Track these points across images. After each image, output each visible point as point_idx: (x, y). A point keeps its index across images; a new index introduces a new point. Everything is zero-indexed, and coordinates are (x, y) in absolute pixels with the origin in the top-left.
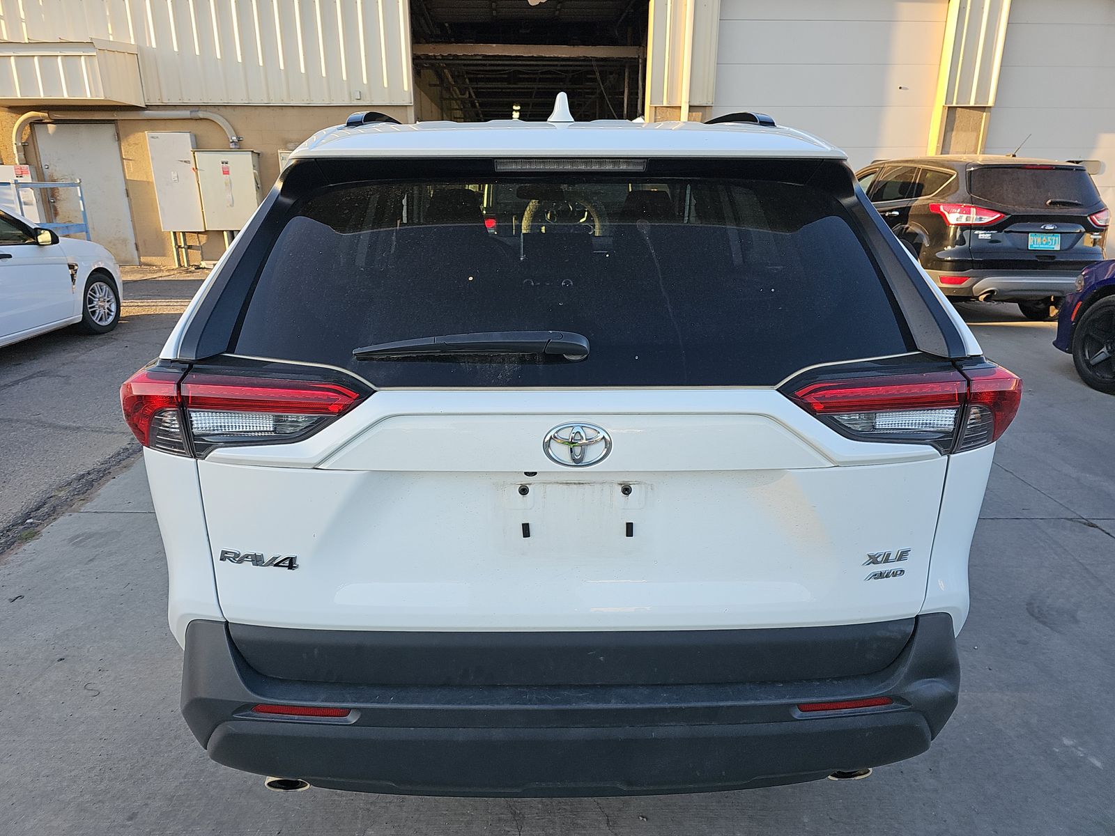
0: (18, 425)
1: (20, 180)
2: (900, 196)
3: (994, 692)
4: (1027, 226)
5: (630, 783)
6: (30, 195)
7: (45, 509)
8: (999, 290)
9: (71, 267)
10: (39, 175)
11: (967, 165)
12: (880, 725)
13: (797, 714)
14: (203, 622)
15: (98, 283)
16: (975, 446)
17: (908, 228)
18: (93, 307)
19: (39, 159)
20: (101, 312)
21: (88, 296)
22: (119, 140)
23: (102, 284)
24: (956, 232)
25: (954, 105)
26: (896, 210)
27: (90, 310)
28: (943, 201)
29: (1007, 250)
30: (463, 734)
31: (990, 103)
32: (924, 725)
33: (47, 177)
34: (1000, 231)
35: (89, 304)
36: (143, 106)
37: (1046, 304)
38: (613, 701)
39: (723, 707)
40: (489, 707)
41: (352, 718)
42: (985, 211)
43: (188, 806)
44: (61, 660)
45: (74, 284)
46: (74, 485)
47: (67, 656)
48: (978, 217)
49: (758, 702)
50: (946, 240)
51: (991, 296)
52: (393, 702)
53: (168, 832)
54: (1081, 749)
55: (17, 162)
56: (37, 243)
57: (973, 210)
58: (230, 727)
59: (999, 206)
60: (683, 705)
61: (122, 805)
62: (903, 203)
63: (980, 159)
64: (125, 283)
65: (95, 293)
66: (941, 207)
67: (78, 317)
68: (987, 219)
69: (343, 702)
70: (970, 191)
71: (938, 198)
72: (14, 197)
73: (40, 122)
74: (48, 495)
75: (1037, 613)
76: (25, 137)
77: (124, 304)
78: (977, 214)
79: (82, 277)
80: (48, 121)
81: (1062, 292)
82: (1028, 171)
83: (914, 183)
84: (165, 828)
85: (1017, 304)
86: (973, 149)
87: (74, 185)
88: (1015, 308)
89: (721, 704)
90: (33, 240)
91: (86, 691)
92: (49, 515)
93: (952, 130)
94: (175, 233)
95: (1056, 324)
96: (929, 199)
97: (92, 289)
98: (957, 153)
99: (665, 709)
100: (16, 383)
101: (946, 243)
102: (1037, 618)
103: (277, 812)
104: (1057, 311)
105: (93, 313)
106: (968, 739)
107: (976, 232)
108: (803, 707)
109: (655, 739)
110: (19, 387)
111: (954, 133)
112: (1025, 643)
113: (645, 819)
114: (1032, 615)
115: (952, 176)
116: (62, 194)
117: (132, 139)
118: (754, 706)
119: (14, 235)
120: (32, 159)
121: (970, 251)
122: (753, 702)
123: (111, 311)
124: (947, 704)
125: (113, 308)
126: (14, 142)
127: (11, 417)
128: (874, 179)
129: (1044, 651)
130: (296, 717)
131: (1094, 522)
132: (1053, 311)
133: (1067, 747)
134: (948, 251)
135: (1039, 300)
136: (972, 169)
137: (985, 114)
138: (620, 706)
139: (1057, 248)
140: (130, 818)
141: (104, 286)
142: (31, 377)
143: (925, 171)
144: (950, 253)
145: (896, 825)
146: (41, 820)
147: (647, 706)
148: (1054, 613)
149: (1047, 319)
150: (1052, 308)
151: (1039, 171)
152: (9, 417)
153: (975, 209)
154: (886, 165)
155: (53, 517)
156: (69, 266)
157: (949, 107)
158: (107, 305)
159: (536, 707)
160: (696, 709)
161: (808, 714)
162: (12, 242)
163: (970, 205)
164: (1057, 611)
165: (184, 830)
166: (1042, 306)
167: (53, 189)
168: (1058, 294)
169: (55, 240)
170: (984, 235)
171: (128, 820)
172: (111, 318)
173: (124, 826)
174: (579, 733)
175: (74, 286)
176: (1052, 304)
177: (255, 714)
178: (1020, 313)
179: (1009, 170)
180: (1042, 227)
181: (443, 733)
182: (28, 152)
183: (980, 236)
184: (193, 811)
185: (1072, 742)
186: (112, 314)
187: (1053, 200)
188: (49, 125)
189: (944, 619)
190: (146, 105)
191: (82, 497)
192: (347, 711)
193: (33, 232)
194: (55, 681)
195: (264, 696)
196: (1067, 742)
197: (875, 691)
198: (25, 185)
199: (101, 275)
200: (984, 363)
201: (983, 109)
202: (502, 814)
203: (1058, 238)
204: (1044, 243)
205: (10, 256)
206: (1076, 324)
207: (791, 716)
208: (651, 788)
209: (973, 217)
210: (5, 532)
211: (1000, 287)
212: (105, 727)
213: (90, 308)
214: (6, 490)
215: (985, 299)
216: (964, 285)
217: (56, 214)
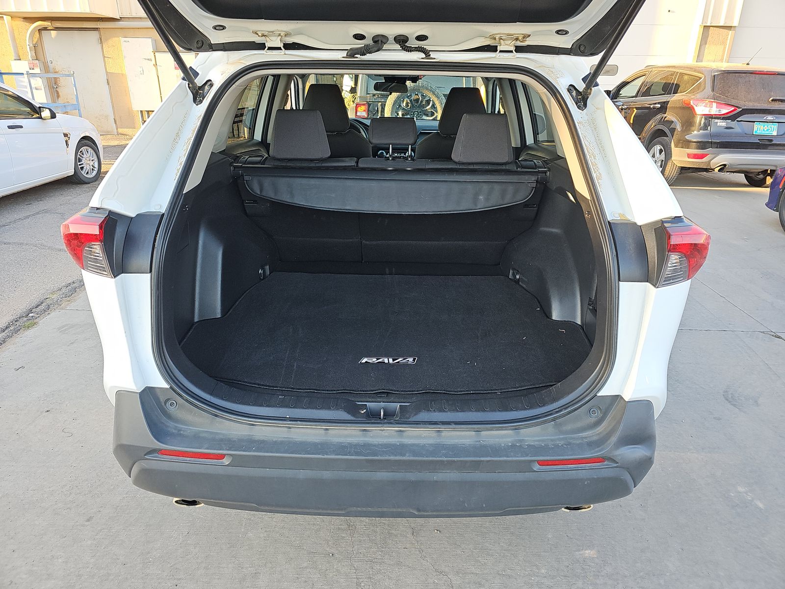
0: (27, 247)
1: (31, 71)
2: (664, 93)
3: (693, 453)
4: (754, 117)
5: (419, 510)
6: (38, 82)
7: (42, 307)
8: (730, 164)
9: (66, 135)
10: (46, 68)
11: (712, 70)
12: (595, 477)
13: (536, 467)
14: (125, 392)
15: (85, 147)
16: (673, 283)
17: (665, 117)
18: (82, 164)
19: (45, 57)
20: (87, 168)
21: (78, 156)
22: (101, 43)
23: (87, 147)
24: (701, 120)
25: (708, 24)
26: (659, 103)
27: (79, 167)
28: (693, 97)
29: (737, 135)
30: (302, 474)
31: (735, 23)
32: (627, 477)
33: (51, 70)
34: (733, 120)
35: (79, 162)
36: (118, 18)
37: (764, 175)
38: (407, 455)
39: (483, 461)
40: (320, 456)
41: (226, 461)
42: (723, 106)
43: (128, 513)
44: (48, 411)
45: (68, 147)
46: (63, 290)
47: (53, 409)
48: (718, 109)
49: (509, 458)
50: (693, 126)
51: (723, 168)
52: (254, 451)
53: (113, 530)
54: (750, 495)
55: (30, 58)
56: (41, 118)
57: (714, 105)
58: (144, 464)
59: (733, 102)
60: (455, 459)
61: (84, 511)
62: (663, 98)
63: (725, 66)
64: (105, 148)
65: (83, 154)
66: (692, 102)
67: (71, 172)
68: (724, 111)
69: (220, 450)
70: (713, 90)
71: (690, 95)
72: (27, 84)
73: (45, 29)
74: (45, 297)
75: (730, 398)
76: (35, 40)
77: (105, 163)
78: (717, 108)
79: (74, 142)
80: (51, 28)
81: (776, 166)
82: (757, 75)
83: (673, 84)
84: (111, 528)
85: (743, 174)
86: (721, 58)
87: (69, 76)
88: (742, 178)
89: (482, 459)
90: (38, 116)
91: (63, 433)
92: (45, 311)
93: (706, 44)
94: (141, 111)
95: (768, 189)
96: (683, 95)
97: (81, 151)
98: (708, 61)
99: (443, 461)
100: (28, 217)
101: (693, 128)
102: (730, 402)
103: (187, 519)
104: (772, 180)
105: (82, 168)
106: (670, 485)
107: (716, 121)
108: (541, 463)
109: (437, 481)
110: (29, 220)
111: (707, 46)
112: (719, 419)
113: (439, 532)
114: (727, 400)
115: (701, 78)
116: (62, 81)
117: (111, 42)
118: (506, 461)
119: (25, 111)
120: (41, 56)
121: (711, 135)
122: (505, 458)
123: (95, 168)
124: (645, 464)
125: (96, 165)
126: (28, 43)
127: (22, 241)
128: (644, 81)
129: (732, 425)
130: (188, 459)
131: (779, 334)
132: (769, 180)
133: (740, 493)
134: (695, 134)
135: (759, 172)
136: (716, 74)
137: (731, 31)
138: (412, 458)
139: (775, 133)
140: (88, 520)
141: (90, 150)
142: (38, 213)
143: (682, 74)
144: (696, 136)
145: (613, 542)
146: (28, 520)
147: (431, 459)
148: (743, 399)
149: (764, 186)
150: (768, 178)
151: (766, 76)
152: (21, 241)
153: (715, 104)
154: (654, 69)
155: (47, 313)
156: (64, 134)
157: (704, 26)
158: (92, 163)
159: (353, 457)
160: (466, 462)
161: (544, 467)
162: (23, 116)
163: (713, 100)
164: (744, 397)
165: (124, 529)
166: (761, 176)
167: (56, 79)
168: (773, 168)
169: (53, 116)
170: (722, 123)
171: (86, 521)
172: (95, 173)
173: (83, 525)
174: (383, 475)
175: (68, 149)
176: (769, 175)
177: (160, 456)
178: (746, 182)
179: (744, 74)
180: (765, 118)
181: (289, 473)
182: (37, 50)
183: (718, 124)
184: (131, 516)
185: (744, 490)
186: (95, 169)
187: (775, 98)
188: (51, 31)
189: (646, 405)
190: (121, 18)
191: (68, 299)
192: (222, 457)
193: (38, 110)
194: (43, 426)
195: (166, 444)
196: (740, 489)
197: (592, 454)
198: (34, 75)
199: (87, 141)
200: (684, 222)
201: (729, 28)
202: (341, 525)
203: (776, 126)
204: (766, 130)
205: (21, 127)
206: (783, 191)
207: (532, 468)
208: (435, 513)
209: (714, 110)
210: (14, 322)
211: (731, 162)
212: (75, 458)
213: (80, 165)
214: (17, 293)
215: (719, 171)
216: (705, 160)
217: (58, 96)
